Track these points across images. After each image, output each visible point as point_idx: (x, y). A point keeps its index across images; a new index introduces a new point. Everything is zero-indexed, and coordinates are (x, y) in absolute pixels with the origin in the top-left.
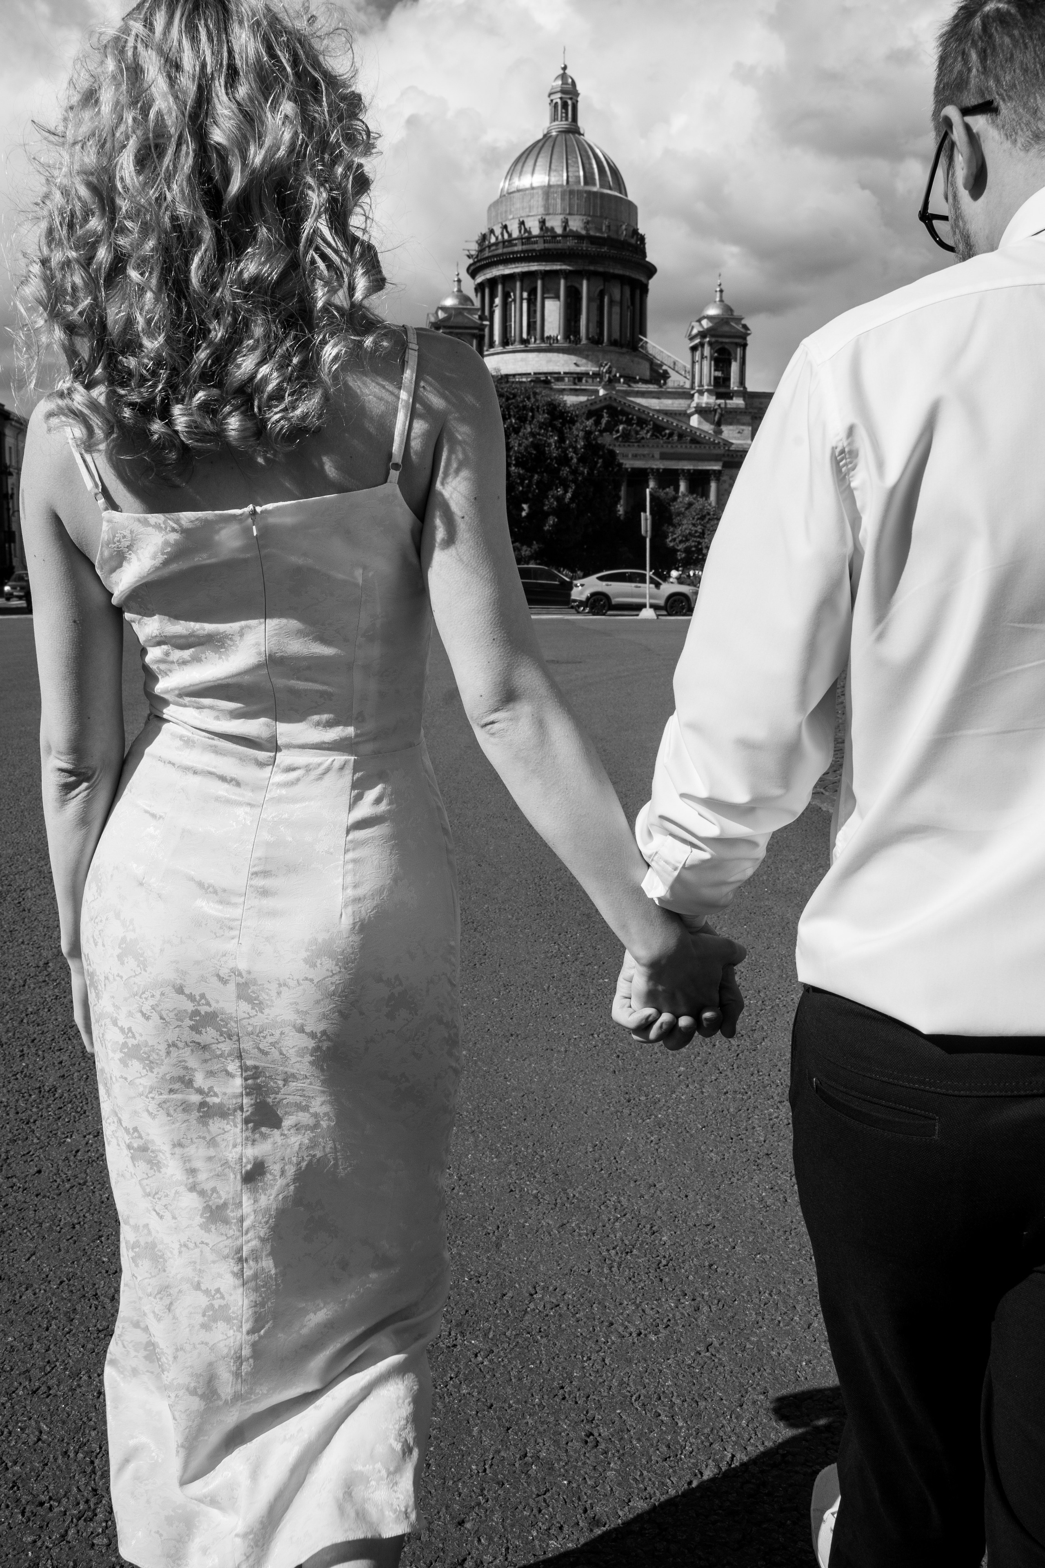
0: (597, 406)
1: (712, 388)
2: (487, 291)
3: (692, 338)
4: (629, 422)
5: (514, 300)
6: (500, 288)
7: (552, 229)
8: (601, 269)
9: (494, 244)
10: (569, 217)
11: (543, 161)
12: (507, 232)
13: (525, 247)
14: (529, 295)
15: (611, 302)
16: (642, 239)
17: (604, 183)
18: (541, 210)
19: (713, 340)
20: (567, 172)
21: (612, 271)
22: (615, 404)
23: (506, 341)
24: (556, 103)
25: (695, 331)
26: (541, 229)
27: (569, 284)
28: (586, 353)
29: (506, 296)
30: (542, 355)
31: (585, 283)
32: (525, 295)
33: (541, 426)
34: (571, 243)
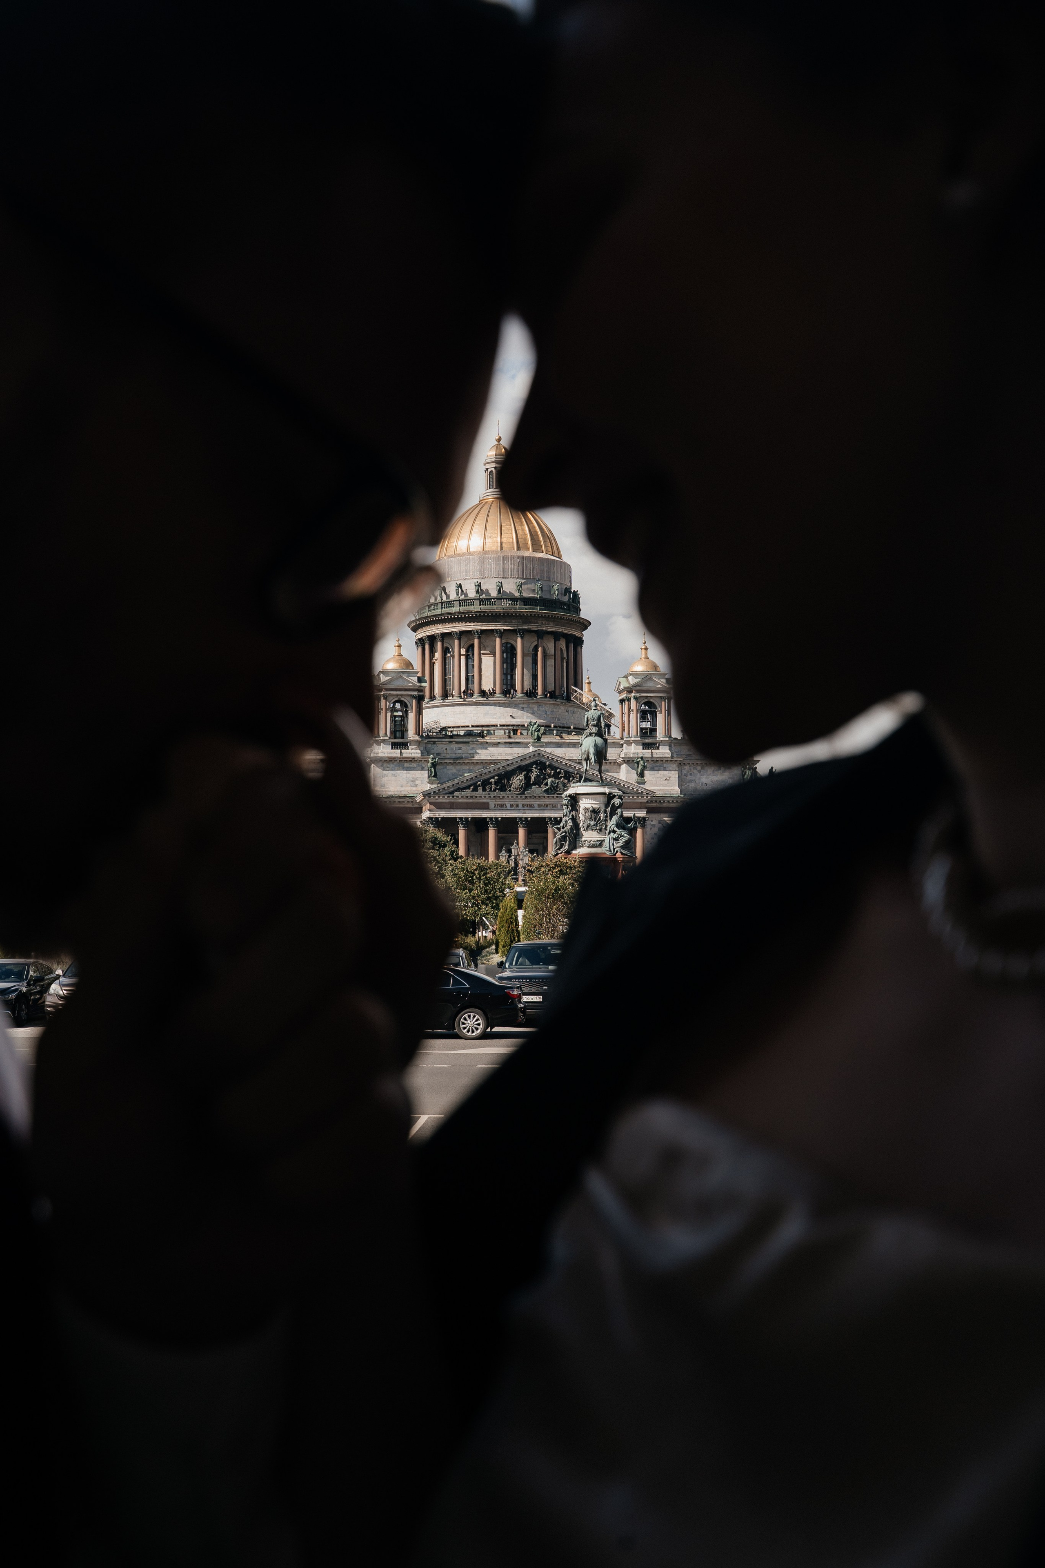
0: (528, 762)
1: (639, 739)
2: (427, 647)
3: (620, 692)
4: (556, 776)
5: (453, 656)
6: (439, 644)
7: (487, 592)
8: (534, 628)
9: (432, 604)
10: (503, 580)
11: (478, 528)
12: (446, 593)
13: (462, 609)
14: (467, 651)
15: (545, 656)
16: (576, 594)
17: (536, 547)
18: (477, 574)
19: (638, 695)
20: (501, 538)
21: (544, 629)
22: (543, 760)
23: (445, 695)
24: (491, 472)
25: (622, 687)
26: (477, 592)
27: (504, 641)
28: (522, 705)
29: (445, 651)
30: (479, 708)
31: (519, 640)
32: (463, 651)
34: (506, 604)
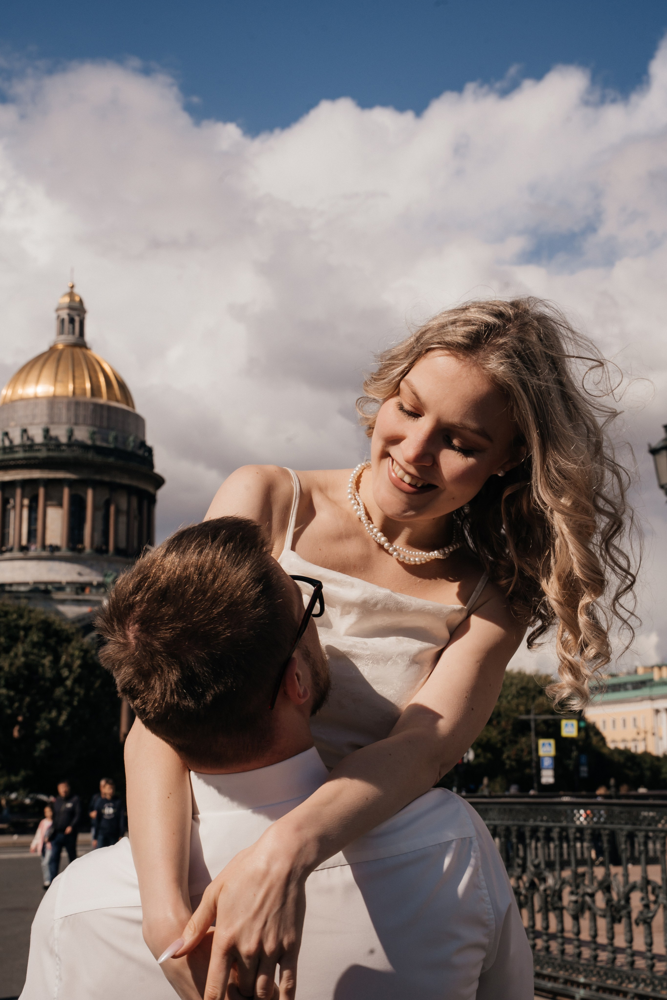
5: (14, 507)
7: (56, 439)
8: (107, 479)
10: (74, 427)
11: (48, 372)
12: (9, 438)
13: (28, 455)
14: (30, 502)
15: (118, 512)
16: (150, 451)
17: (111, 396)
18: (45, 419)
20: (74, 383)
21: (118, 481)
24: (63, 319)
26: (45, 437)
27: (73, 493)
28: (90, 562)
29: (5, 501)
30: (43, 564)
31: (90, 492)
32: (26, 502)
33: (34, 645)
34: (77, 452)
